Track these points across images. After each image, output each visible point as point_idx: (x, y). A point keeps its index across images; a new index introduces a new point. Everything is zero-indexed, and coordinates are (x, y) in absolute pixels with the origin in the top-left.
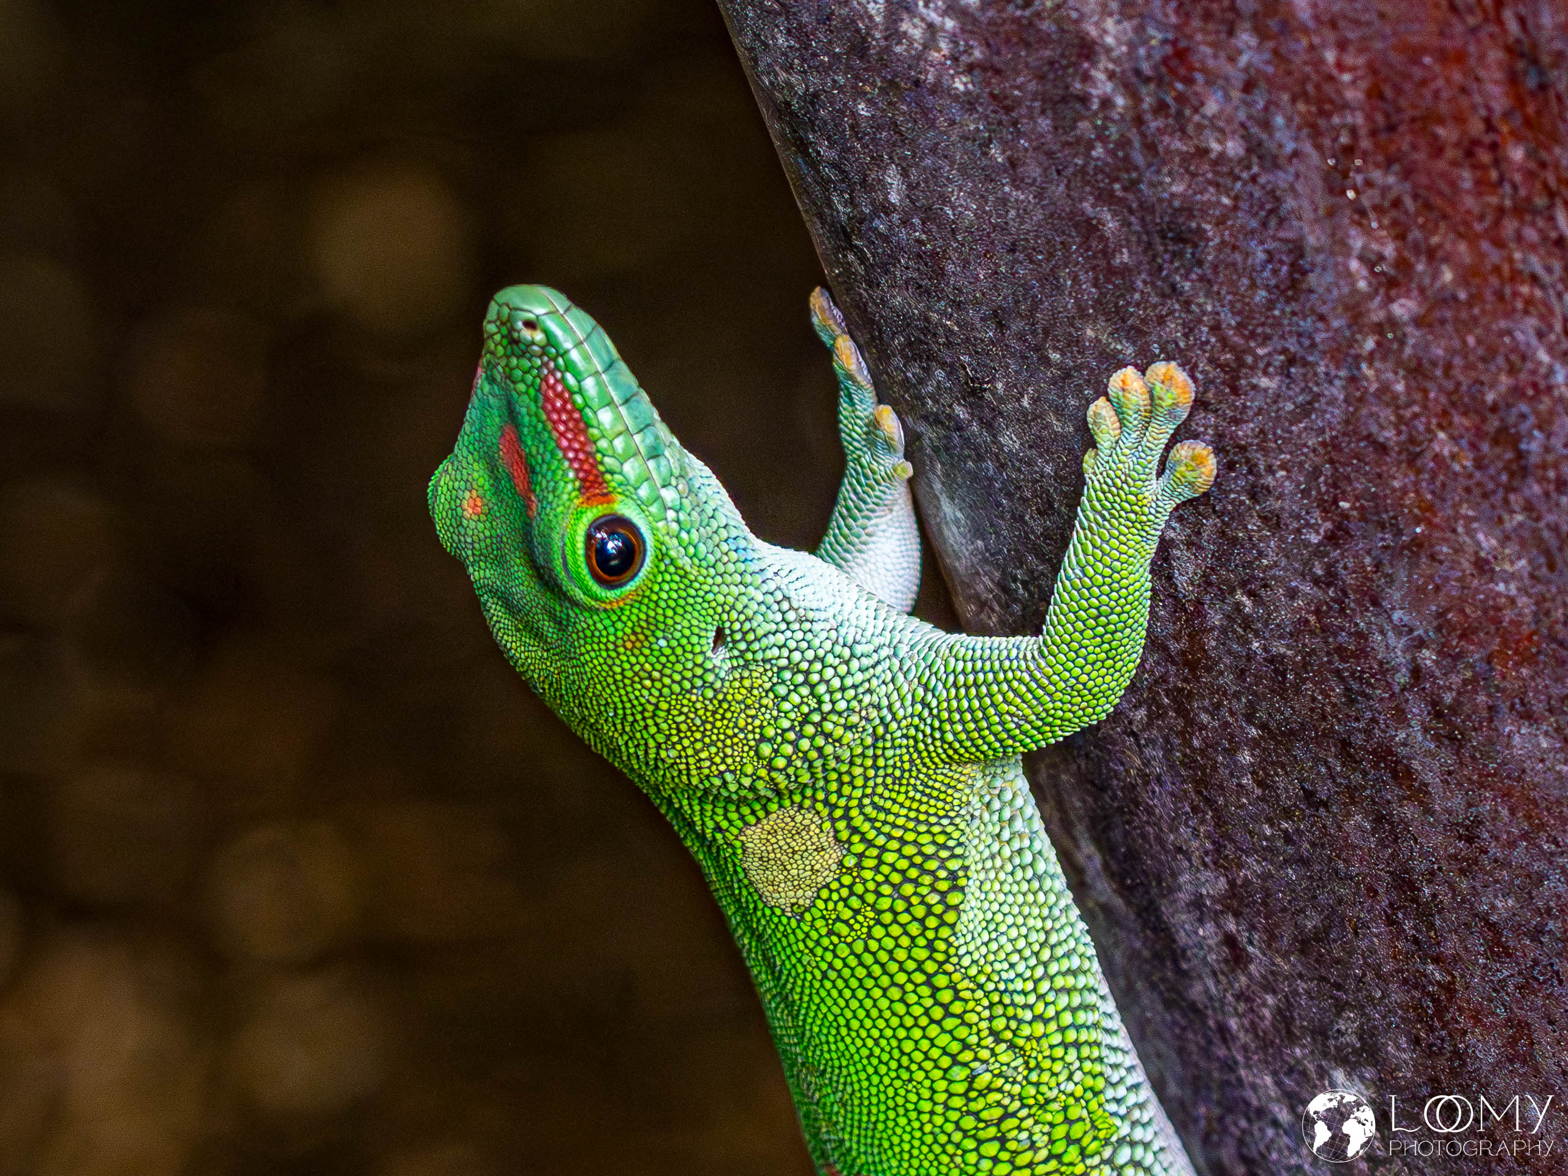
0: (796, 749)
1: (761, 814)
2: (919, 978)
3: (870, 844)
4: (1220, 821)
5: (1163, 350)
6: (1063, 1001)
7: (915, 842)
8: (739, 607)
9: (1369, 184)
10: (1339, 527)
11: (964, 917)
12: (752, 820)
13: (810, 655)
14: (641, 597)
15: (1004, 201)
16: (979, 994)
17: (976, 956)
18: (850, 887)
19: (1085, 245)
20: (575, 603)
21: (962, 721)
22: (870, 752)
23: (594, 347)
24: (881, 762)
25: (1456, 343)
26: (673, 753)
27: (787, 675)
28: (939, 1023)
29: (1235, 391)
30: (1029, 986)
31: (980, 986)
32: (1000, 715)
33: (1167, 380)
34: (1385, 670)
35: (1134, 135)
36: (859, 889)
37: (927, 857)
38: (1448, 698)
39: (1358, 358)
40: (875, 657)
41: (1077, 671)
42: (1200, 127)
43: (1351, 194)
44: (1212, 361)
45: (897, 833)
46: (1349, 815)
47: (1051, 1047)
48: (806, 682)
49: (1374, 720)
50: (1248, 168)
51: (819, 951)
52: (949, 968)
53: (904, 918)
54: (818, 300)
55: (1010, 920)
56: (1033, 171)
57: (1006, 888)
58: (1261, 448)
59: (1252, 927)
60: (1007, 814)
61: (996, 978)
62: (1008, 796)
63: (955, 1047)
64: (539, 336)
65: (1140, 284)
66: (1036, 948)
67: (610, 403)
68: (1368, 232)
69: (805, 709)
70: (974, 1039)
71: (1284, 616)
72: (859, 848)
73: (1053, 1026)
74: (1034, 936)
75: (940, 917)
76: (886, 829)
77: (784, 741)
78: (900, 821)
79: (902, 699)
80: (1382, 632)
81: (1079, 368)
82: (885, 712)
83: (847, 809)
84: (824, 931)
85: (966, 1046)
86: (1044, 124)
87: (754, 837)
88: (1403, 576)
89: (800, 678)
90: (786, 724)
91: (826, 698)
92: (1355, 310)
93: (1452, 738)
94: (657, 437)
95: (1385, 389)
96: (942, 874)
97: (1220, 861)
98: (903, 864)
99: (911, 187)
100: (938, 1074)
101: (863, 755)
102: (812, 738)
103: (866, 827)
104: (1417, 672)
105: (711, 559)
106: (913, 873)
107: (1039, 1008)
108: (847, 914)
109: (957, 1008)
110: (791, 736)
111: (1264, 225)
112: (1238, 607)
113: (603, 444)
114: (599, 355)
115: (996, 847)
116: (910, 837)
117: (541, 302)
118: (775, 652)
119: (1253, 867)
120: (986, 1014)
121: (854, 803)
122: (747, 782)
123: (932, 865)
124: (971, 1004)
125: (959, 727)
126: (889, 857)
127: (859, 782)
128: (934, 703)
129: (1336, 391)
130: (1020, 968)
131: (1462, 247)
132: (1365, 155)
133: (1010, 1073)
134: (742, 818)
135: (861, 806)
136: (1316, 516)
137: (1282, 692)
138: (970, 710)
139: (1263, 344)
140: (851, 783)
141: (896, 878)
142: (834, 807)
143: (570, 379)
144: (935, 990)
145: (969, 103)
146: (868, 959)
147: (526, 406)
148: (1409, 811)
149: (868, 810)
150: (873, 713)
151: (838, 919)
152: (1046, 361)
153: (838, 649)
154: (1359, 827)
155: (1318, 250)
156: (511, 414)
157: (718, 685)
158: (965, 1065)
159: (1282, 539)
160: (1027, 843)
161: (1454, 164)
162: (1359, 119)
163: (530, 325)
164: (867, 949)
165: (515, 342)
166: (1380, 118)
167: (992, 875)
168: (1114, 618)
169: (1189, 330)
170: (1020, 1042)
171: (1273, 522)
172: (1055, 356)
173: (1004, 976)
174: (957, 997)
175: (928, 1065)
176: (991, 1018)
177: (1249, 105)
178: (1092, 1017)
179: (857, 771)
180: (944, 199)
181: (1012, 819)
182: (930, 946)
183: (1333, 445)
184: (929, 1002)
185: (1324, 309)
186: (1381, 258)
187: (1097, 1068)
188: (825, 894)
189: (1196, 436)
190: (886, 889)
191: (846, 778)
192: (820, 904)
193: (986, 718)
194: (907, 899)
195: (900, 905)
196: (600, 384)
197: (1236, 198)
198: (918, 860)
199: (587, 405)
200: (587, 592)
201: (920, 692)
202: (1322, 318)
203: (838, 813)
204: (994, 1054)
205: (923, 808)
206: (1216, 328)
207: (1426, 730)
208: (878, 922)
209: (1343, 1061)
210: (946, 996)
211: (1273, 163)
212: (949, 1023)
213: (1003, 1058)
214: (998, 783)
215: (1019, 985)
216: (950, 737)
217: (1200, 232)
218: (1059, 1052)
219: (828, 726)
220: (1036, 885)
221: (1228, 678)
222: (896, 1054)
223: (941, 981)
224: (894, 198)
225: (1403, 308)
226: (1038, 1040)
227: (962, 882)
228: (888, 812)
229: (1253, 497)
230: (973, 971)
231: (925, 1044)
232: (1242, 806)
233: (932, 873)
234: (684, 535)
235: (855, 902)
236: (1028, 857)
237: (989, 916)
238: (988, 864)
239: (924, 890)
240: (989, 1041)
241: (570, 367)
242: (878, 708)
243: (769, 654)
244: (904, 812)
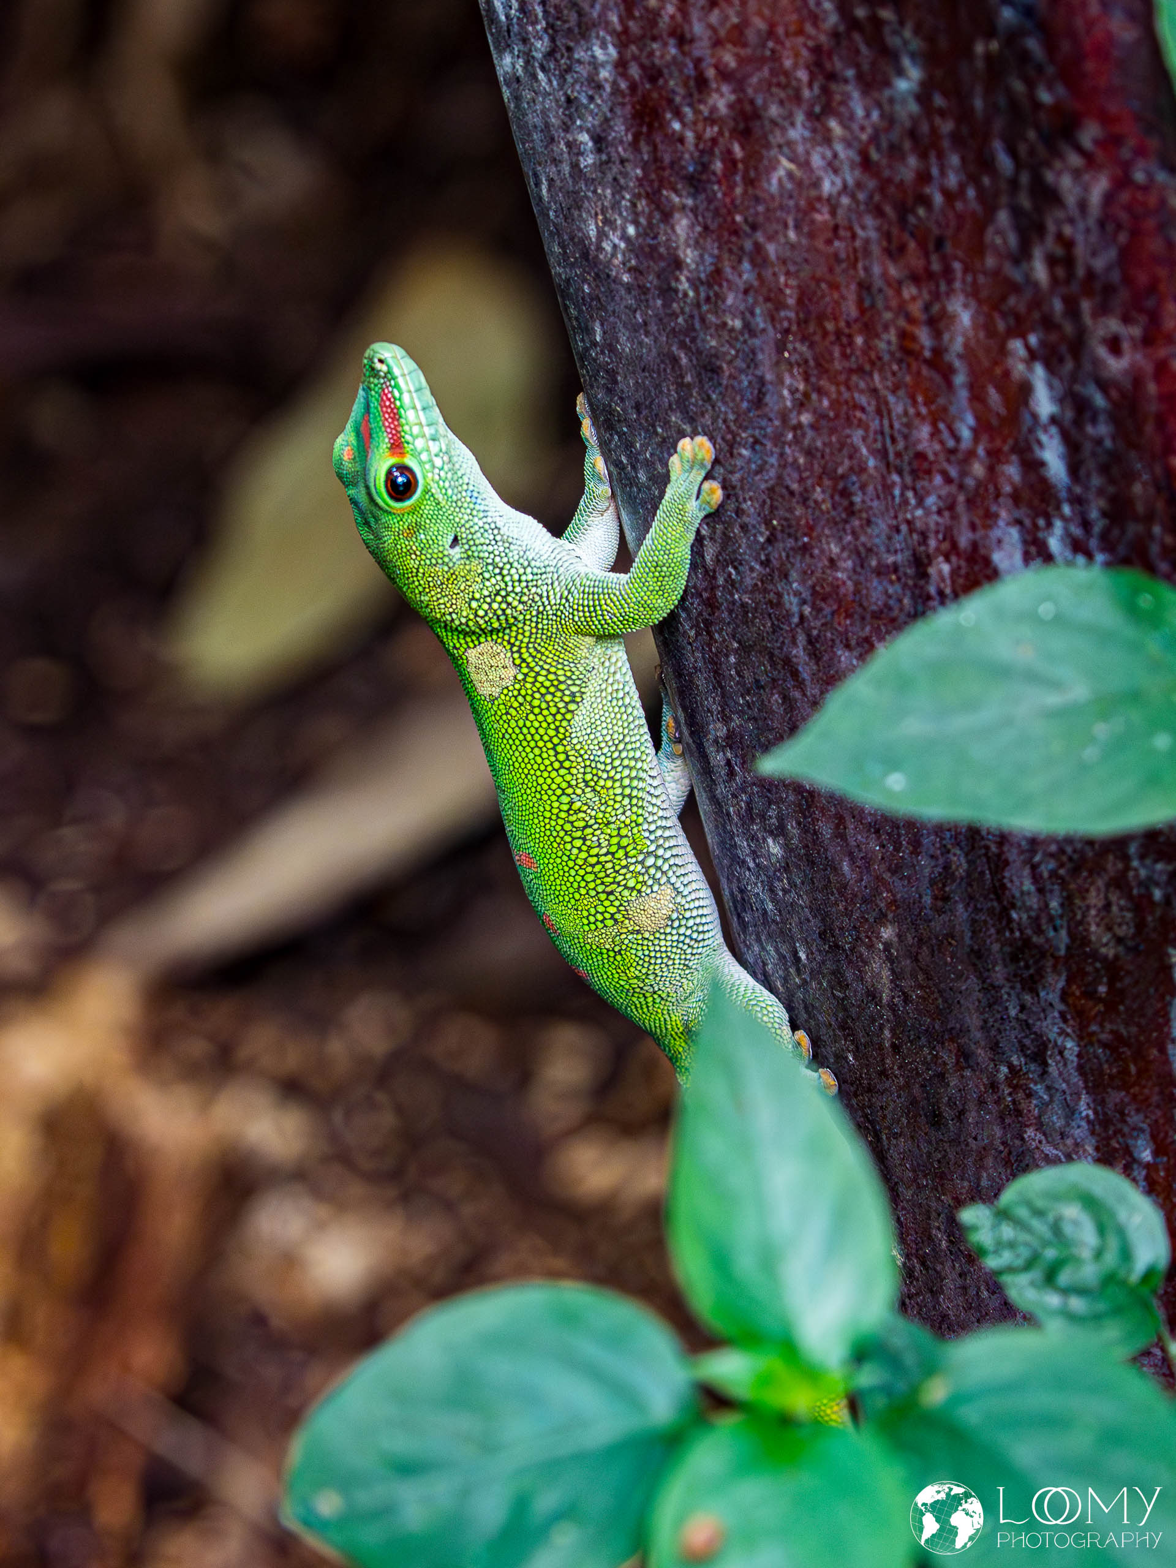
0: (490, 608)
1: (476, 643)
2: (549, 745)
3: (532, 669)
4: (723, 696)
5: (703, 430)
6: (626, 772)
7: (555, 673)
8: (467, 526)
9: (795, 349)
10: (772, 534)
11: (576, 718)
12: (471, 645)
13: (505, 560)
14: (413, 510)
15: (641, 343)
16: (580, 760)
17: (581, 739)
18: (519, 690)
19: (673, 368)
20: (380, 508)
21: (583, 611)
22: (534, 619)
23: (412, 379)
24: (540, 626)
25: (827, 440)
26: (427, 598)
27: (490, 568)
28: (557, 771)
29: (732, 455)
30: (609, 761)
31: (581, 756)
32: (602, 610)
33: (701, 446)
34: (789, 615)
35: (696, 313)
36: (523, 692)
37: (561, 682)
38: (815, 632)
39: (784, 443)
40: (543, 570)
41: (642, 594)
42: (724, 311)
43: (786, 355)
44: (723, 439)
45: (546, 667)
46: (772, 694)
47: (615, 795)
48: (500, 574)
49: (783, 643)
50: (743, 335)
51: (501, 722)
52: (565, 742)
53: (545, 712)
54: (581, 399)
55: (604, 725)
56: (653, 328)
57: (605, 708)
58: (742, 488)
59: (736, 756)
60: (612, 670)
61: (589, 752)
62: (613, 660)
63: (564, 785)
64: (384, 368)
65: (695, 394)
66: (616, 742)
67: (414, 408)
68: (792, 376)
69: (498, 587)
70: (574, 783)
71: (748, 581)
72: (525, 670)
73: (617, 784)
74: (615, 736)
75: (563, 715)
76: (541, 663)
77: (485, 602)
78: (549, 661)
79: (555, 594)
80: (788, 594)
81: (668, 437)
82: (544, 599)
83: (520, 647)
84: (504, 711)
85: (570, 786)
86: (659, 302)
87: (472, 654)
88: (798, 565)
89: (497, 571)
90: (486, 593)
91: (510, 584)
92: (784, 417)
93: (815, 655)
94: (437, 431)
95: (795, 460)
96: (567, 692)
97: (726, 720)
98: (547, 684)
99: (604, 333)
100: (554, 798)
101: (530, 620)
102: (500, 603)
103: (530, 660)
104: (802, 617)
105: (455, 498)
106: (552, 690)
107: (612, 773)
108: (516, 705)
109: (567, 764)
110: (488, 600)
111: (748, 367)
112: (730, 574)
113: (406, 428)
114: (414, 384)
115: (603, 686)
116: (553, 670)
117: (389, 350)
118: (486, 555)
119: (736, 721)
120: (582, 770)
121: (524, 645)
122: (464, 620)
123: (562, 687)
124: (575, 764)
125: (581, 614)
126: (540, 679)
127: (527, 634)
128: (571, 600)
129: (773, 460)
130: (605, 750)
131: (833, 389)
132: (794, 335)
133: (591, 804)
134: (467, 643)
135: (527, 647)
136: (763, 528)
137: (746, 623)
138: (588, 606)
139: (744, 431)
140: (522, 634)
141: (543, 690)
142: (513, 645)
143: (396, 394)
144: (557, 753)
145: (629, 288)
146: (525, 731)
147: (374, 404)
148: (797, 694)
149: (531, 650)
150: (537, 598)
151: (511, 707)
152: (656, 433)
153: (521, 561)
154: (776, 701)
155: (771, 383)
156: (368, 407)
157: (451, 565)
158: (569, 795)
159: (748, 539)
160: (621, 686)
161: (832, 343)
162: (792, 315)
163: (381, 361)
164: (525, 725)
165: (373, 369)
166: (801, 315)
167: (599, 700)
168: (665, 569)
169: (714, 420)
170: (598, 789)
171: (744, 527)
172: (660, 430)
173: (594, 752)
174: (567, 759)
175: (550, 792)
176: (584, 773)
177: (745, 301)
178: (641, 785)
179: (527, 628)
180: (618, 342)
181: (615, 673)
182: (557, 729)
183: (771, 489)
184: (553, 759)
185: (772, 415)
186: (797, 390)
187: (640, 811)
188: (505, 691)
189: (714, 478)
190: (537, 695)
191: (521, 631)
192: (503, 697)
193: (595, 611)
194: (548, 703)
195: (544, 706)
196: (412, 398)
197: (738, 351)
198: (556, 683)
199: (402, 406)
200: (384, 501)
201: (566, 593)
202: (770, 420)
203: (515, 649)
204: (584, 792)
205: (562, 656)
206: (725, 421)
207: (804, 649)
208: (532, 712)
209: (771, 833)
210: (562, 757)
211: (753, 333)
212: (562, 772)
213: (589, 795)
214: (609, 652)
215: (602, 759)
216: (576, 619)
217: (720, 368)
218: (619, 798)
219: (509, 599)
220: (623, 709)
221: (725, 615)
222: (535, 784)
223: (560, 749)
224: (598, 339)
225: (805, 418)
226: (608, 789)
227: (578, 699)
228: (543, 654)
229: (737, 515)
230: (578, 747)
231: (549, 781)
232: (731, 687)
233: (562, 691)
234: (441, 483)
235: (520, 699)
236: (621, 694)
237: (593, 721)
238: (598, 694)
239: (557, 699)
240: (582, 785)
241: (397, 386)
242: (541, 597)
243: (481, 555)
244: (551, 656)
